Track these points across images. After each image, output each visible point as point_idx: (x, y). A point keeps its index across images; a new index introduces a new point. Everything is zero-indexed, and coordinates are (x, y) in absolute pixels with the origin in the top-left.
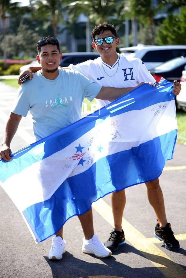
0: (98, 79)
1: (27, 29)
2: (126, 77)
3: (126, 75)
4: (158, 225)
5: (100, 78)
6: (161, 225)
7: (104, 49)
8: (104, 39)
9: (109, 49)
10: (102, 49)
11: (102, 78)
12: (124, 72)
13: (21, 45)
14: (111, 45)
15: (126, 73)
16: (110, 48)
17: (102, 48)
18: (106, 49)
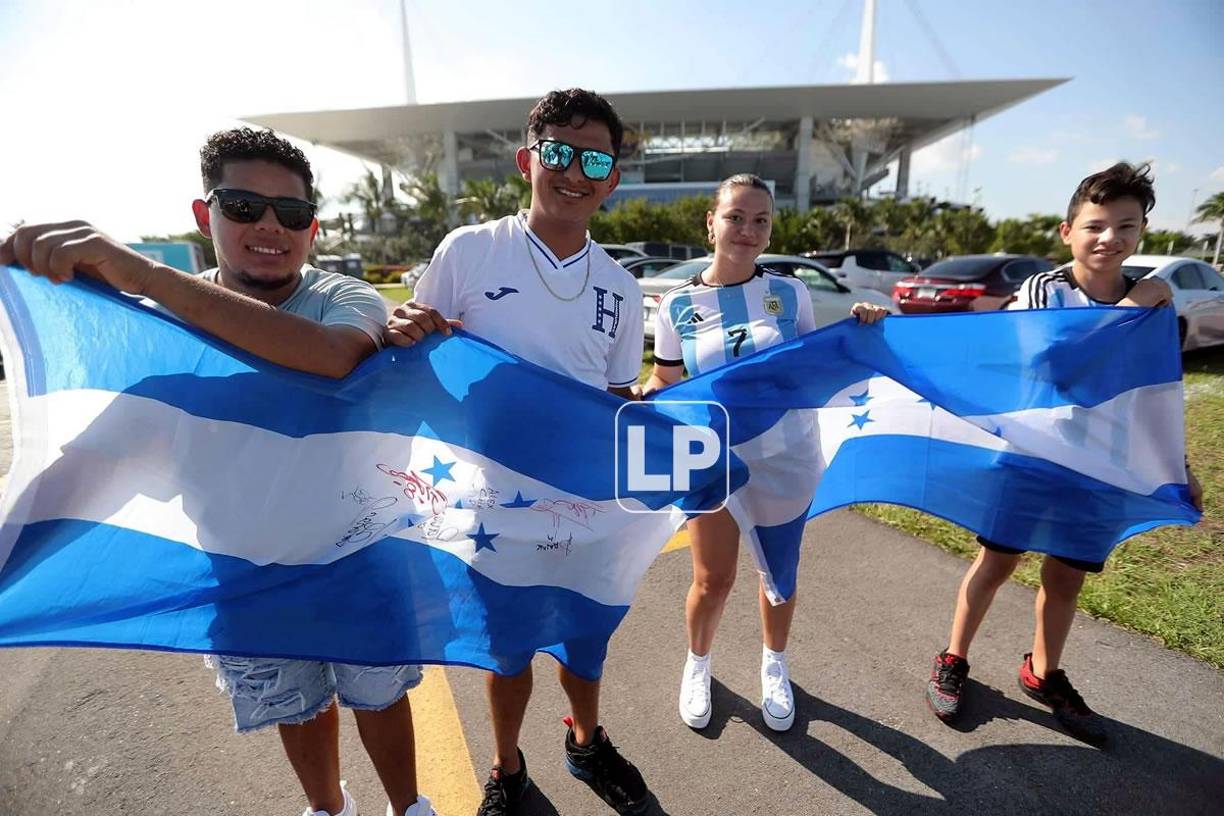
0: (490, 295)
1: (412, 232)
2: (601, 319)
3: (601, 311)
4: (572, 737)
5: (497, 292)
6: (580, 737)
7: (564, 192)
8: (578, 152)
9: (581, 198)
10: (556, 189)
11: (505, 291)
12: (598, 300)
13: (407, 250)
14: (596, 187)
15: (602, 306)
16: (584, 195)
17: (558, 185)
18: (573, 194)
